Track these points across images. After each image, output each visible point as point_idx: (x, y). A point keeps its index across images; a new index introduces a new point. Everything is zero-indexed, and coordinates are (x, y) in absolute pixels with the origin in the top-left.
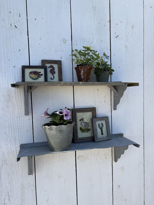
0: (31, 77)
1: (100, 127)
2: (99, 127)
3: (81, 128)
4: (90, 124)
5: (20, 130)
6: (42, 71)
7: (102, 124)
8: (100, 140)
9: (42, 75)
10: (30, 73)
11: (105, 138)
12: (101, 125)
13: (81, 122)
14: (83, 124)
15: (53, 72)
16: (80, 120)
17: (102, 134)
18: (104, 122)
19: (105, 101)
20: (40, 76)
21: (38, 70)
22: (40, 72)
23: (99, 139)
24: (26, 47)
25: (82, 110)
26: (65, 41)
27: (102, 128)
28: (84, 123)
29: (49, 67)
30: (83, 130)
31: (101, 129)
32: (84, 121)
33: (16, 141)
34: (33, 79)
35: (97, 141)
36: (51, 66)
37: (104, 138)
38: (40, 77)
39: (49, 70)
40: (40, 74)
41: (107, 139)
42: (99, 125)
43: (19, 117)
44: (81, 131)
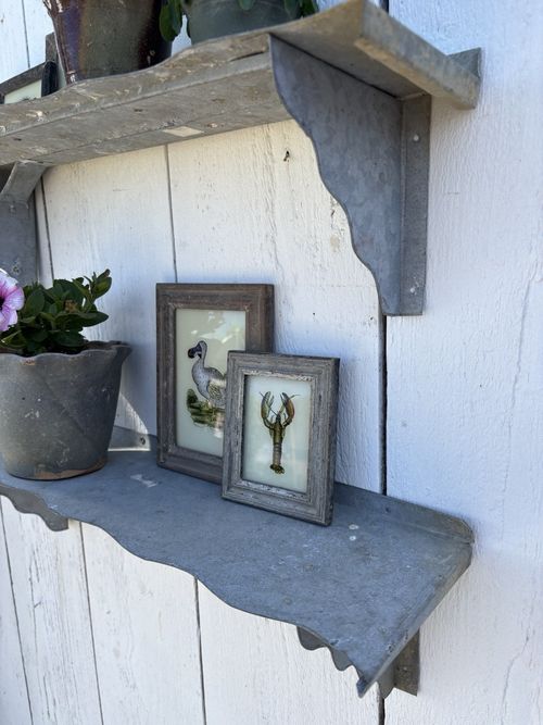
2: (264, 415)
3: (192, 399)
7: (287, 403)
8: (250, 498)
11: (286, 499)
12: (277, 406)
14: (204, 379)
16: (191, 354)
17: (277, 467)
19: (335, 242)
23: (248, 489)
27: (282, 429)
28: (210, 370)
30: (199, 408)
35: (234, 494)
37: (273, 496)
44: (193, 414)
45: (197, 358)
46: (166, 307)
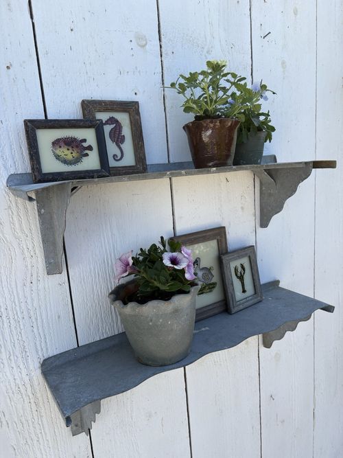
0: (58, 157)
1: (239, 274)
2: (236, 275)
4: (215, 272)
5: (37, 319)
6: (89, 136)
7: (242, 267)
8: (241, 307)
9: (90, 148)
10: (53, 143)
11: (251, 299)
12: (240, 269)
14: (200, 274)
15: (118, 138)
17: (244, 291)
18: (246, 262)
20: (87, 152)
21: (78, 134)
22: (85, 141)
23: (239, 305)
24: (30, 56)
25: (195, 239)
27: (243, 277)
29: (107, 123)
32: (201, 266)
33: (28, 354)
34: (65, 162)
35: (236, 310)
36: (112, 120)
37: (248, 301)
38: (87, 155)
39: (107, 129)
40: (85, 145)
41: (256, 300)
42: (236, 270)
43: (28, 284)
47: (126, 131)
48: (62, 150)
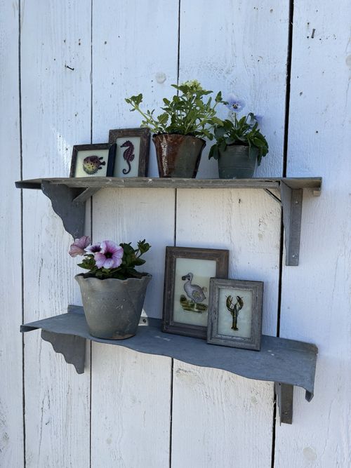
0: (85, 169)
1: (232, 307)
2: (228, 306)
3: (183, 299)
4: (207, 294)
6: (104, 155)
7: (240, 300)
8: (222, 342)
9: (104, 163)
10: (85, 160)
11: (240, 341)
12: (235, 301)
13: (185, 282)
14: (191, 290)
15: (129, 156)
16: (184, 278)
17: (235, 328)
18: (247, 297)
19: (260, 236)
20: (101, 166)
22: (102, 158)
23: (221, 339)
25: (188, 253)
26: (163, 79)
27: (237, 312)
28: (195, 286)
29: (123, 146)
30: (187, 303)
31: (234, 313)
32: (193, 283)
35: (213, 341)
36: (128, 144)
37: (235, 340)
38: (101, 168)
39: (121, 151)
40: (102, 161)
41: (248, 345)
44: (183, 306)
45: (187, 280)
46: (171, 257)
47: (136, 152)
48: (88, 164)
